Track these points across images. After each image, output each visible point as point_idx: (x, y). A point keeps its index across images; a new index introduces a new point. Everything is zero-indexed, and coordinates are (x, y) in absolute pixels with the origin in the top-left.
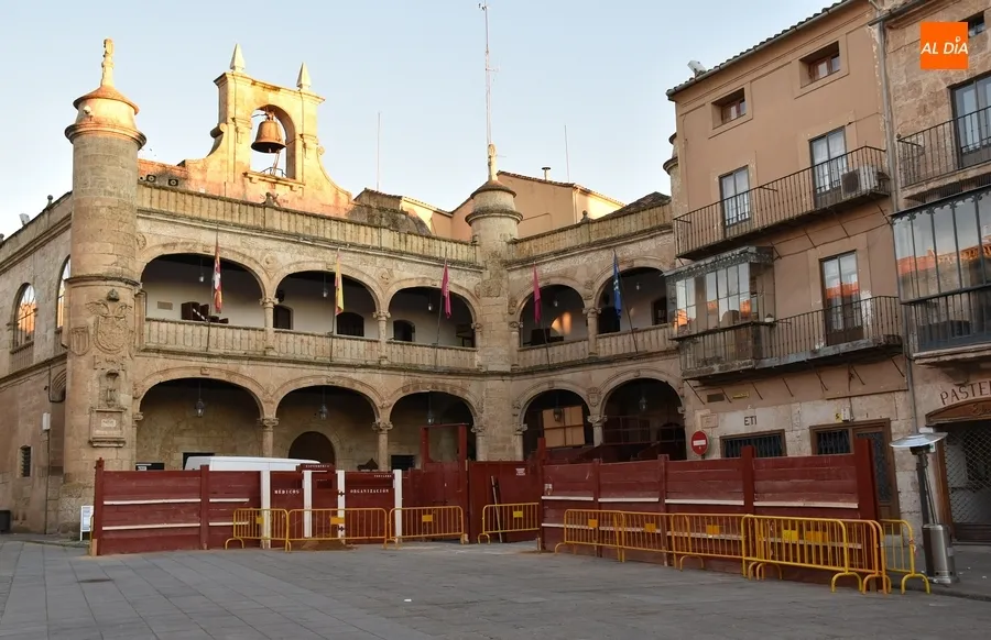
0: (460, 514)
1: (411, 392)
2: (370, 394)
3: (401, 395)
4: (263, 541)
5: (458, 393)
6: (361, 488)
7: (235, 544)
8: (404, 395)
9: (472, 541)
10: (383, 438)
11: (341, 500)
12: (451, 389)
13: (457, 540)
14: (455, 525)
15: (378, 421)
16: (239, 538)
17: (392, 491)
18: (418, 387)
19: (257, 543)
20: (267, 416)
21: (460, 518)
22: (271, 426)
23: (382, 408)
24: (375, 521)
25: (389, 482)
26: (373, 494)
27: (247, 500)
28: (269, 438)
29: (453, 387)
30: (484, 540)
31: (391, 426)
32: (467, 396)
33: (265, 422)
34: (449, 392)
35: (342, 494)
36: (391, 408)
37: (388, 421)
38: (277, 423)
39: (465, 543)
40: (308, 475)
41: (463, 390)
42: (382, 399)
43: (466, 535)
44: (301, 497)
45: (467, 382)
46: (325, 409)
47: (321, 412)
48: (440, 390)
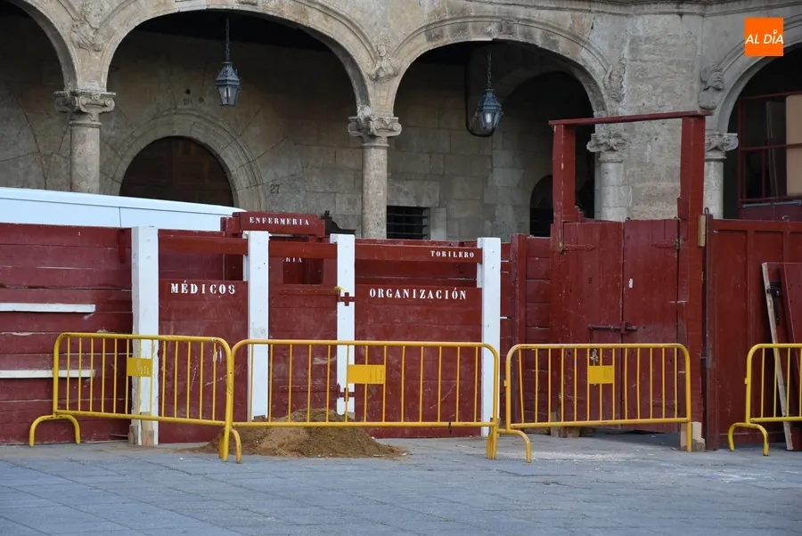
0: (681, 366)
1: (448, 39)
2: (346, 39)
3: (423, 46)
4: (136, 424)
5: (563, 47)
6: (395, 285)
7: (59, 432)
8: (430, 46)
9: (714, 441)
10: (377, 159)
11: (346, 316)
12: (545, 38)
13: (668, 437)
14: (669, 397)
15: (363, 112)
16: (68, 414)
17: (476, 296)
18: (463, 29)
19: (121, 430)
20: (83, 84)
21: (682, 379)
22: (95, 112)
23: (376, 79)
24: (431, 376)
25: (466, 272)
26: (426, 302)
27: (90, 308)
28: (89, 146)
29: (550, 29)
30: (749, 440)
31: (398, 128)
32: (583, 57)
33: (81, 102)
34: (539, 43)
35: (347, 299)
36: (396, 82)
37: (389, 115)
38: (111, 104)
39: (695, 447)
40: (258, 243)
41: (577, 39)
42: (376, 57)
43: (698, 426)
44: (240, 304)
45: (587, 19)
46: (231, 75)
47: (224, 84)
48: (520, 39)
